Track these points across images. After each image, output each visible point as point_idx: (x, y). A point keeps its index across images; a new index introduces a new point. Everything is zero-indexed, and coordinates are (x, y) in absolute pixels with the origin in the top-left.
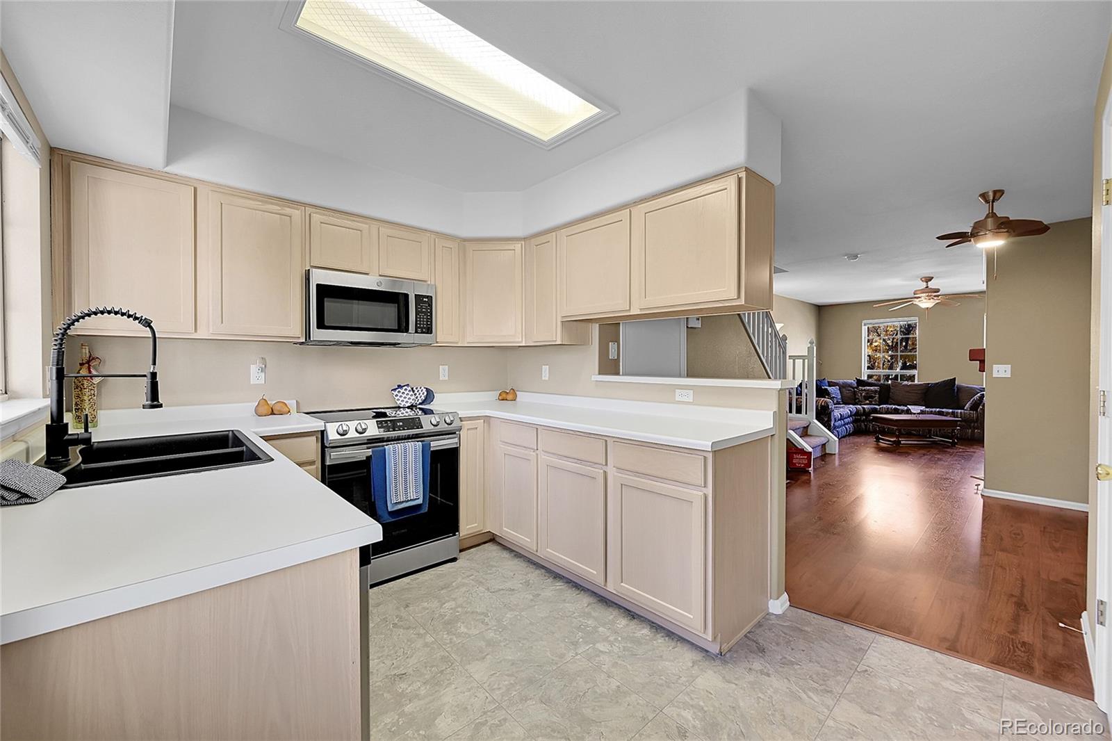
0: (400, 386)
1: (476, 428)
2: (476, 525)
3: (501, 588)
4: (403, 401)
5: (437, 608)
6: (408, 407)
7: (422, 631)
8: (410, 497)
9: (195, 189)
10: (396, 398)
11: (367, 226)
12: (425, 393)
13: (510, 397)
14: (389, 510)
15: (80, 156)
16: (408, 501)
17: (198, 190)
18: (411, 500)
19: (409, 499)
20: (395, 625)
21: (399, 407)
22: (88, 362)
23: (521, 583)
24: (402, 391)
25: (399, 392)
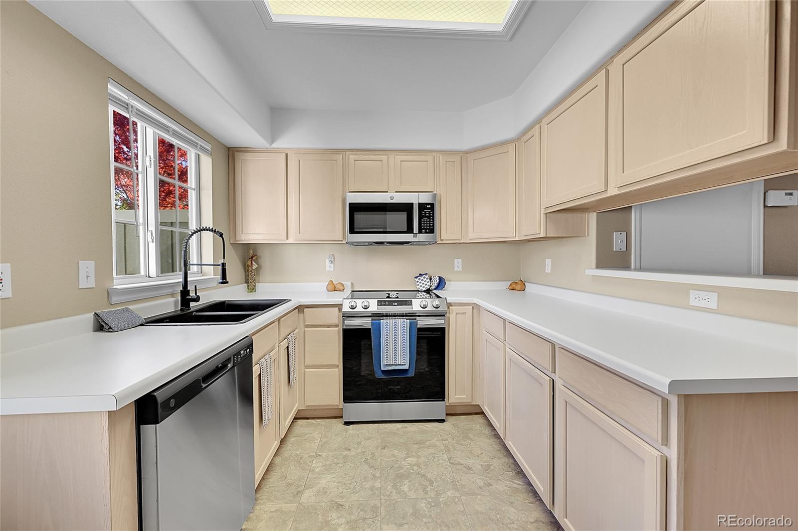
0: (421, 275)
1: (465, 313)
2: (465, 396)
3: (461, 462)
4: (421, 286)
5: (402, 458)
6: (424, 291)
7: (378, 475)
8: (399, 362)
9: (287, 155)
10: (417, 284)
11: (386, 157)
12: (438, 281)
13: (518, 287)
14: (382, 369)
15: (239, 149)
16: (396, 365)
17: (288, 155)
18: (399, 365)
19: (397, 363)
20: (366, 461)
21: (419, 291)
22: (252, 258)
23: (482, 465)
24: (422, 278)
25: (419, 279)
